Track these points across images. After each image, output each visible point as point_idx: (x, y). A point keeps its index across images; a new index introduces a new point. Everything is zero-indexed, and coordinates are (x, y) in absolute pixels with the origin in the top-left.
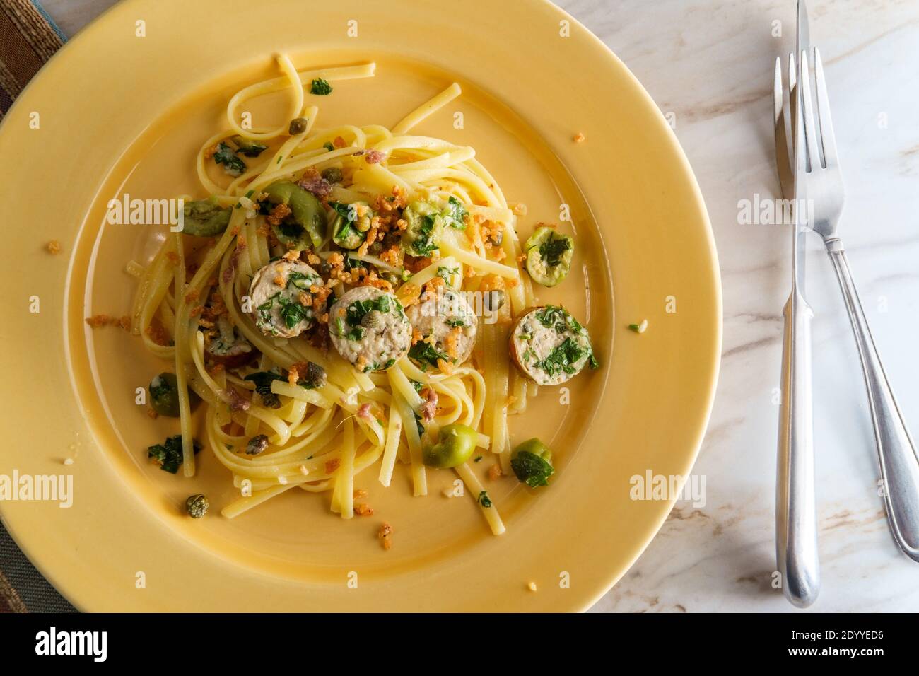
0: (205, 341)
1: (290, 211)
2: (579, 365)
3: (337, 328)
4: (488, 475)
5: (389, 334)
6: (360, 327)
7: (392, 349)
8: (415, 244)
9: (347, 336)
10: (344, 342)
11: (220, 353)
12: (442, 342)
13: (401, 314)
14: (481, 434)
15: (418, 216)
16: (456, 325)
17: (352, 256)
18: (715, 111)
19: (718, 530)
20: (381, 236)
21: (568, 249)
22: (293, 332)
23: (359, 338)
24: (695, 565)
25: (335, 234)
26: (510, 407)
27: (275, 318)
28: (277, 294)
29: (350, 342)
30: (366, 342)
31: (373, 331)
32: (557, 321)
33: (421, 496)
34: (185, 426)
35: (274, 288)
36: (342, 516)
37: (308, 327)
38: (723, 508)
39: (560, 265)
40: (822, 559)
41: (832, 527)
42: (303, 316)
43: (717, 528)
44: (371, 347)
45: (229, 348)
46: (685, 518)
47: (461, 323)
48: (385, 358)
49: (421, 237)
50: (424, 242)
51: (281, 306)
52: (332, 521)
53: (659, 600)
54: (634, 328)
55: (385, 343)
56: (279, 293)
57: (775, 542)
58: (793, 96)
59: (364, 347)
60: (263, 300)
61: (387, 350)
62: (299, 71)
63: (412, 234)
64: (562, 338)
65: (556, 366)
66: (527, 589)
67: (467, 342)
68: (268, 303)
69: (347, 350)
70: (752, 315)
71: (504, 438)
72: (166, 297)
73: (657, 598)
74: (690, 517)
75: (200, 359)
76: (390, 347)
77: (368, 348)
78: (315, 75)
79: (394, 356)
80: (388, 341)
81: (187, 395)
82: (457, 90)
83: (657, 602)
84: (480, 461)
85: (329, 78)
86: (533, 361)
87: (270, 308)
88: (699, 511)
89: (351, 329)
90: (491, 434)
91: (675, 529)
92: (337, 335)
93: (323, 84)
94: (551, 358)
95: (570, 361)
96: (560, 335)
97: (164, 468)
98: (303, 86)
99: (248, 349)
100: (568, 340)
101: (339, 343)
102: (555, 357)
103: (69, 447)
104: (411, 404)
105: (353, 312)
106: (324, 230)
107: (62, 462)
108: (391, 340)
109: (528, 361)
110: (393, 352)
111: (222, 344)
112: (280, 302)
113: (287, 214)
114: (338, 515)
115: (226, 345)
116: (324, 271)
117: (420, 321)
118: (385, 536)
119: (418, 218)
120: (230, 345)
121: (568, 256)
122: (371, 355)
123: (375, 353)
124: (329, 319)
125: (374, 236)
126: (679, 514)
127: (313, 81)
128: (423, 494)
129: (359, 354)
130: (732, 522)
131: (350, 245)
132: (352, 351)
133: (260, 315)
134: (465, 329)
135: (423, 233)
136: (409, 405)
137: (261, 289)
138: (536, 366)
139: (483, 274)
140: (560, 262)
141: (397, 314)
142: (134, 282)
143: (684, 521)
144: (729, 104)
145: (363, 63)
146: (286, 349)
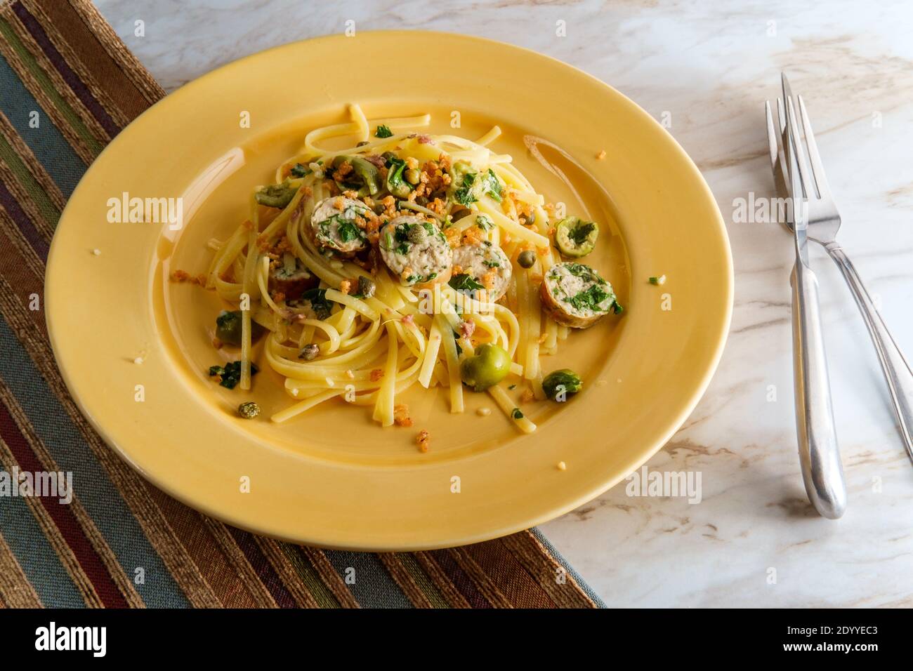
0: (270, 268)
1: (351, 167)
2: (605, 305)
3: (386, 243)
4: (521, 400)
5: (432, 253)
6: (405, 243)
7: (435, 266)
8: (458, 194)
9: (395, 250)
10: (391, 255)
11: (283, 277)
12: (480, 278)
13: (443, 239)
14: (514, 364)
15: (461, 174)
16: (492, 266)
17: (402, 203)
18: (721, 164)
19: (745, 464)
20: (429, 191)
21: (593, 229)
22: (348, 246)
23: (405, 252)
24: (724, 492)
25: (388, 179)
26: (542, 345)
27: (332, 233)
28: (337, 215)
29: (397, 254)
30: (412, 256)
31: (419, 247)
32: (583, 272)
33: (457, 413)
34: (245, 354)
35: (333, 211)
36: (384, 425)
37: (361, 246)
38: (748, 446)
39: (586, 242)
40: (849, 490)
41: (856, 464)
42: (357, 236)
43: (744, 462)
44: (416, 261)
45: (290, 276)
46: (713, 454)
47: (497, 265)
48: (427, 272)
49: (462, 188)
50: (466, 192)
51: (338, 224)
52: (373, 430)
53: (689, 519)
54: (653, 281)
55: (428, 260)
56: (338, 214)
57: (801, 475)
58: (785, 137)
59: (410, 260)
60: (324, 218)
61: (430, 266)
62: (368, 120)
63: (454, 186)
64: (588, 285)
65: (583, 303)
66: (557, 468)
67: (502, 283)
68: (328, 221)
69: (395, 263)
70: (765, 302)
71: (536, 368)
72: (239, 255)
73: (688, 518)
74: (717, 453)
75: (265, 283)
76: (433, 264)
77: (413, 262)
78: (380, 123)
79: (436, 271)
80: (431, 259)
81: (250, 327)
82: (497, 131)
83: (688, 522)
84: (514, 389)
85: (391, 126)
86: (561, 296)
87: (328, 225)
88: (724, 449)
89: (398, 245)
90: (524, 364)
91: (703, 462)
92: (386, 250)
93: (386, 130)
94: (578, 297)
95: (596, 302)
96: (586, 283)
97: (222, 384)
98: (370, 131)
99: (307, 276)
100: (594, 286)
101: (387, 255)
102: (582, 297)
103: (140, 352)
104: (451, 322)
105: (401, 230)
106: (380, 183)
107: (132, 361)
108: (434, 257)
109: (557, 294)
110: (435, 268)
111: (285, 272)
112: (338, 221)
113: (349, 170)
114: (379, 424)
115: (289, 272)
116: (378, 210)
117: (460, 260)
118: (422, 441)
119: (460, 176)
120: (291, 273)
121: (594, 235)
122: (415, 268)
123: (419, 266)
124: (380, 236)
125: (422, 188)
126: (706, 451)
127: (378, 127)
128: (459, 411)
129: (405, 267)
130: (757, 458)
131: (401, 192)
132: (399, 263)
133: (320, 228)
134: (500, 272)
135: (464, 185)
136: (449, 323)
137: (322, 211)
138: (565, 300)
139: (518, 240)
140: (586, 240)
141: (440, 238)
142: (212, 253)
143: (711, 457)
144: (732, 160)
145: (420, 115)
146: (341, 272)
